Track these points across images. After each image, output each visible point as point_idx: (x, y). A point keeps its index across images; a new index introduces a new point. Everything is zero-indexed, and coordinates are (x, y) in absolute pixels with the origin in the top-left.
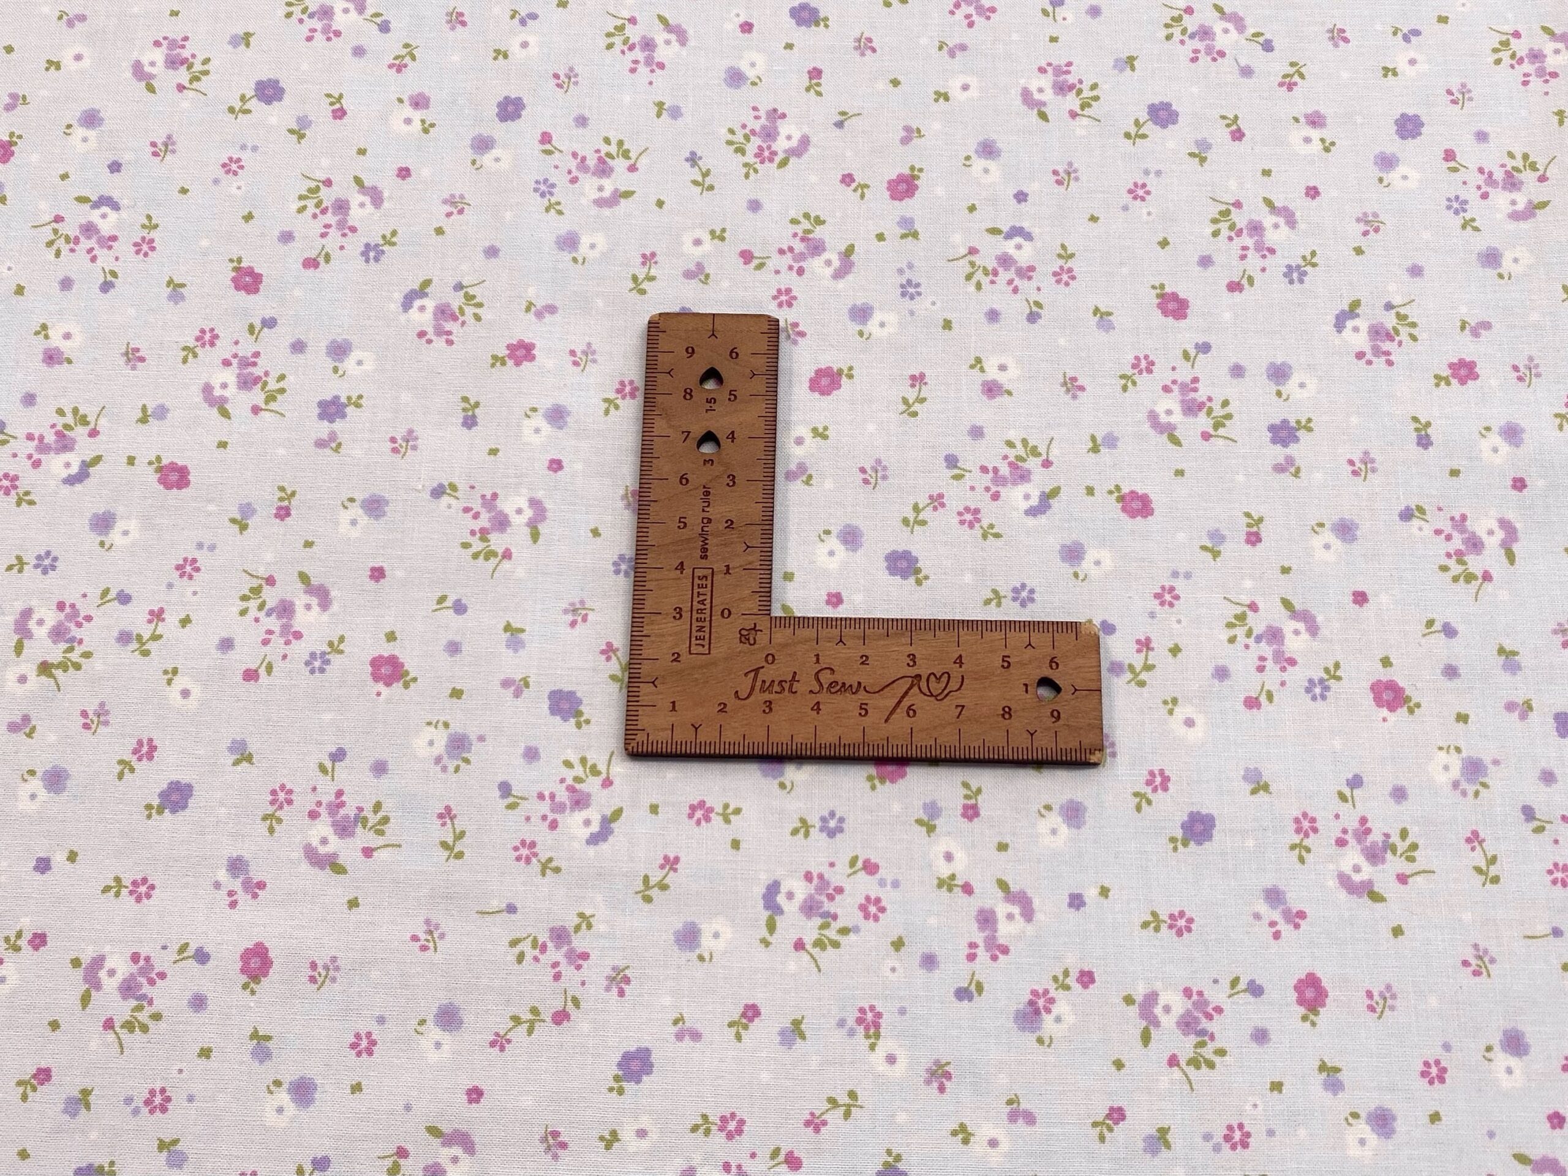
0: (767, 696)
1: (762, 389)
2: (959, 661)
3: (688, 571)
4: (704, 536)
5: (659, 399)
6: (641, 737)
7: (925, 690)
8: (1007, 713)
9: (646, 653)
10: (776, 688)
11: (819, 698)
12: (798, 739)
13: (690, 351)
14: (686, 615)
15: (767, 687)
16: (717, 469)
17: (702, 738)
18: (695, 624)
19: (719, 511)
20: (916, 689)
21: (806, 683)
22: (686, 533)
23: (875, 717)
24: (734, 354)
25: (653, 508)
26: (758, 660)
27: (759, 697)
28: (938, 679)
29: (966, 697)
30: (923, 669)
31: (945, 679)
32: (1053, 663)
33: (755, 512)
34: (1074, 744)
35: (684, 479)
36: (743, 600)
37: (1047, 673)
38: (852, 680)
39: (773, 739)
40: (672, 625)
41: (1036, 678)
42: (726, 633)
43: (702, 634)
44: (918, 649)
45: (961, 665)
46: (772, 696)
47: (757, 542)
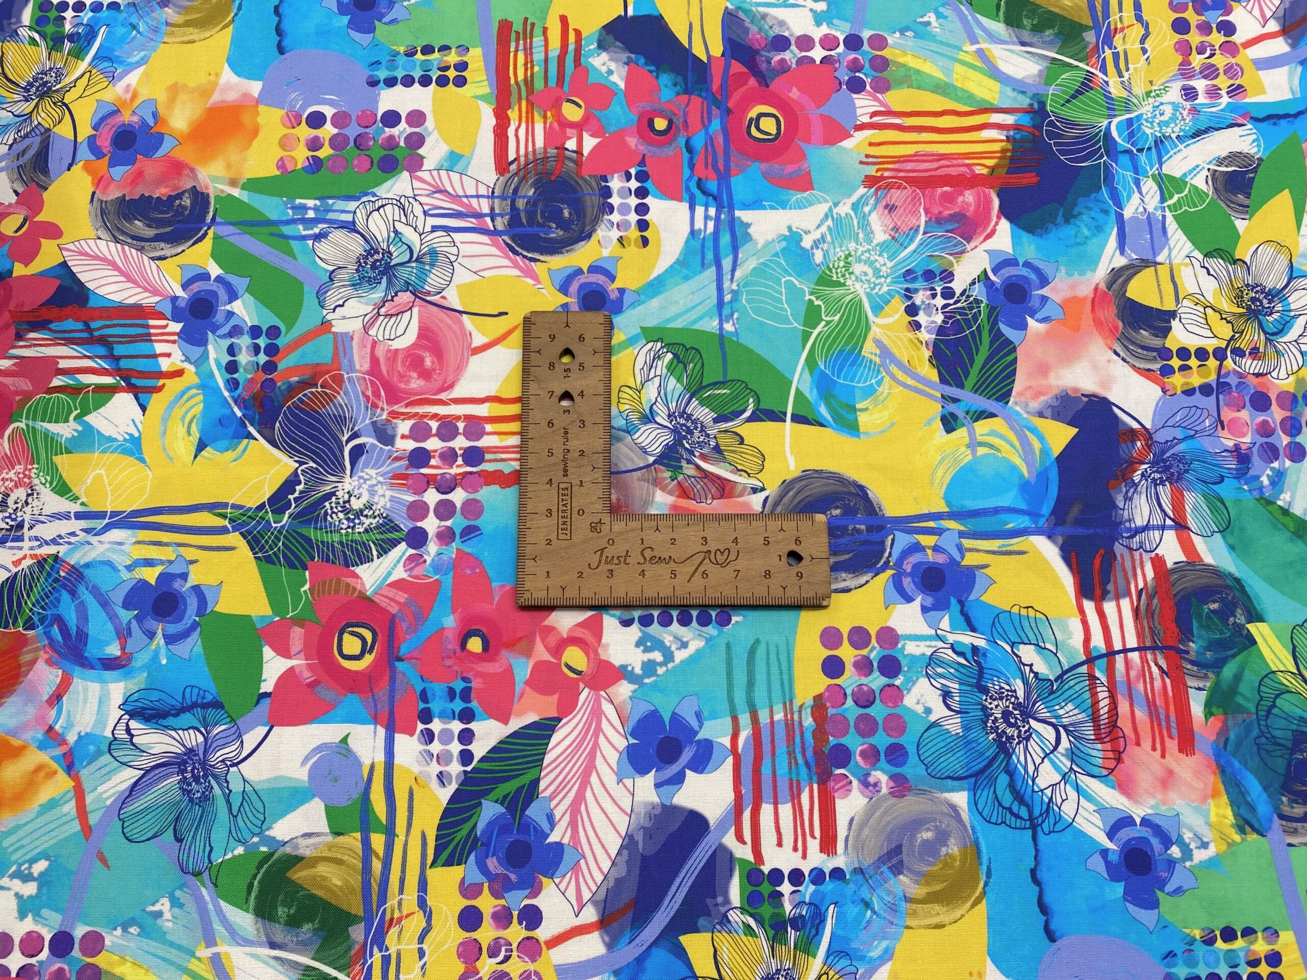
0: (610, 567)
1: (601, 363)
2: (735, 541)
3: (555, 485)
4: (565, 461)
5: (533, 370)
6: (527, 595)
7: (714, 560)
8: (768, 574)
9: (528, 540)
10: (616, 561)
11: (644, 567)
12: (631, 595)
13: (553, 337)
14: (555, 514)
15: (609, 561)
16: (573, 416)
17: (567, 595)
18: (561, 520)
19: (574, 444)
20: (707, 560)
21: (635, 557)
22: (552, 460)
23: (681, 579)
24: (581, 338)
25: (531, 443)
26: (603, 543)
27: (604, 567)
28: (722, 553)
29: (740, 564)
30: (712, 546)
31: (726, 553)
32: (798, 541)
33: (599, 445)
34: (811, 594)
35: (550, 423)
36: (592, 503)
37: (794, 547)
38: (666, 555)
39: (614, 595)
40: (546, 521)
41: (787, 551)
42: (581, 525)
43: (565, 527)
44: (709, 534)
45: (737, 543)
46: (612, 567)
47: (600, 465)
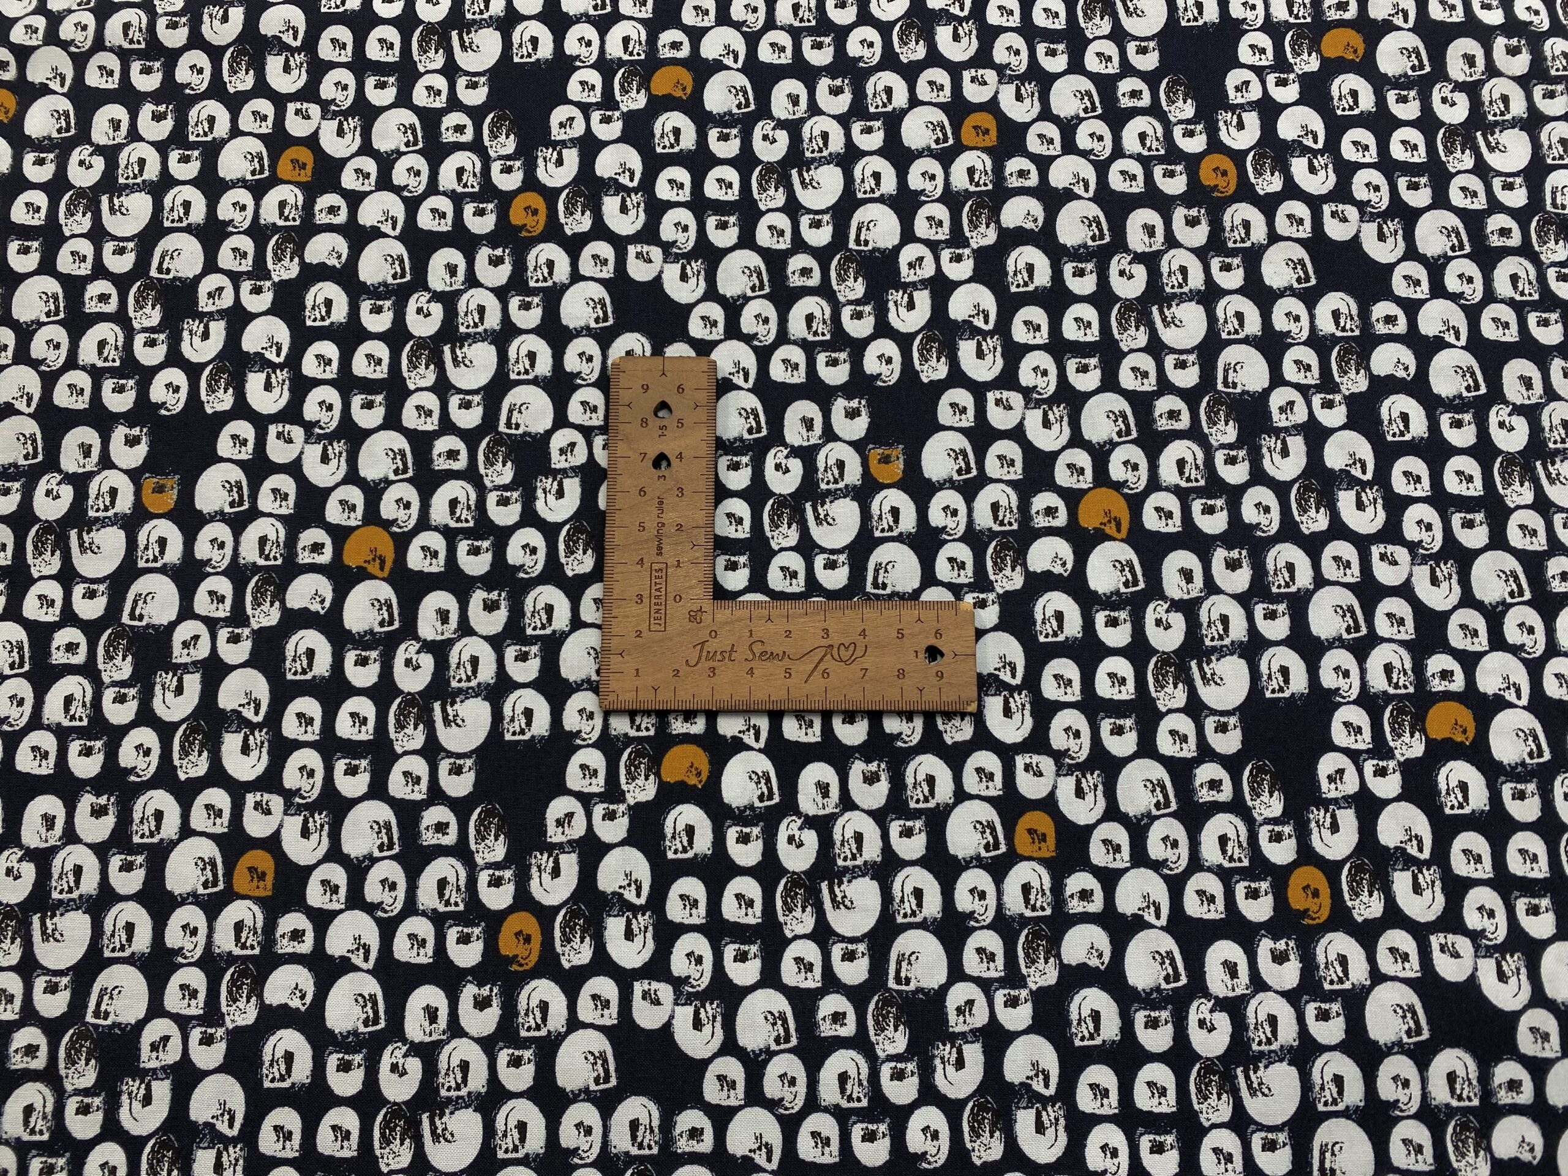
0: (711, 664)
1: (704, 419)
2: (863, 633)
3: (647, 565)
4: (659, 537)
5: (621, 427)
6: (612, 697)
7: (836, 656)
8: (901, 673)
9: (614, 631)
10: (719, 657)
11: (752, 664)
12: (736, 697)
13: (646, 388)
14: (646, 600)
15: (711, 657)
16: (669, 483)
17: (660, 697)
18: (653, 607)
19: (671, 517)
20: (829, 656)
21: (742, 653)
22: (645, 535)
23: (796, 680)
24: (680, 389)
25: (618, 515)
26: (704, 635)
27: (705, 665)
28: (847, 648)
29: (868, 662)
30: (835, 639)
31: (852, 648)
32: (938, 634)
33: (700, 517)
34: (954, 698)
35: (642, 492)
36: (691, 587)
37: (932, 641)
38: (778, 650)
39: (717, 697)
40: (635, 609)
41: (925, 646)
42: (677, 613)
43: (659, 615)
44: (831, 625)
45: (865, 636)
46: (715, 664)
47: (702, 540)
